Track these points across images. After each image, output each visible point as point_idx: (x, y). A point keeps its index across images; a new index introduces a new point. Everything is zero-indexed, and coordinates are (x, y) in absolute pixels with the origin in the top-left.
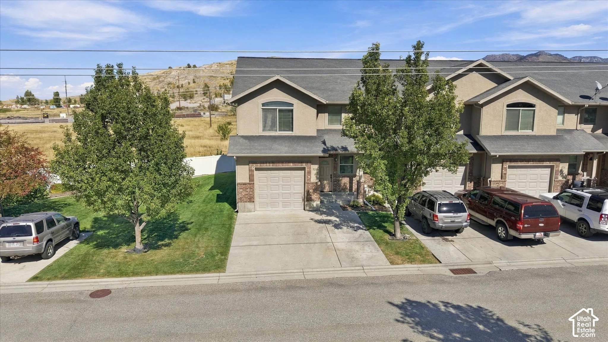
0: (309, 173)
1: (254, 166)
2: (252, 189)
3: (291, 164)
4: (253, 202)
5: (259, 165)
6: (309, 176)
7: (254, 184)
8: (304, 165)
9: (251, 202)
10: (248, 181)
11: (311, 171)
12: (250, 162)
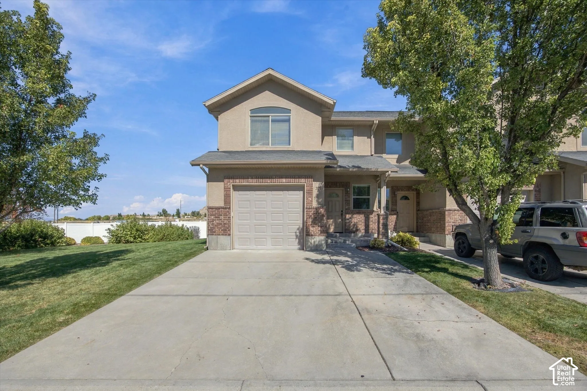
0: (310, 192)
1: (230, 183)
2: (227, 215)
3: (284, 180)
4: (229, 235)
5: (237, 181)
6: (309, 197)
7: (230, 208)
8: (302, 181)
9: (226, 235)
10: (222, 204)
11: (312, 191)
12: (225, 177)
